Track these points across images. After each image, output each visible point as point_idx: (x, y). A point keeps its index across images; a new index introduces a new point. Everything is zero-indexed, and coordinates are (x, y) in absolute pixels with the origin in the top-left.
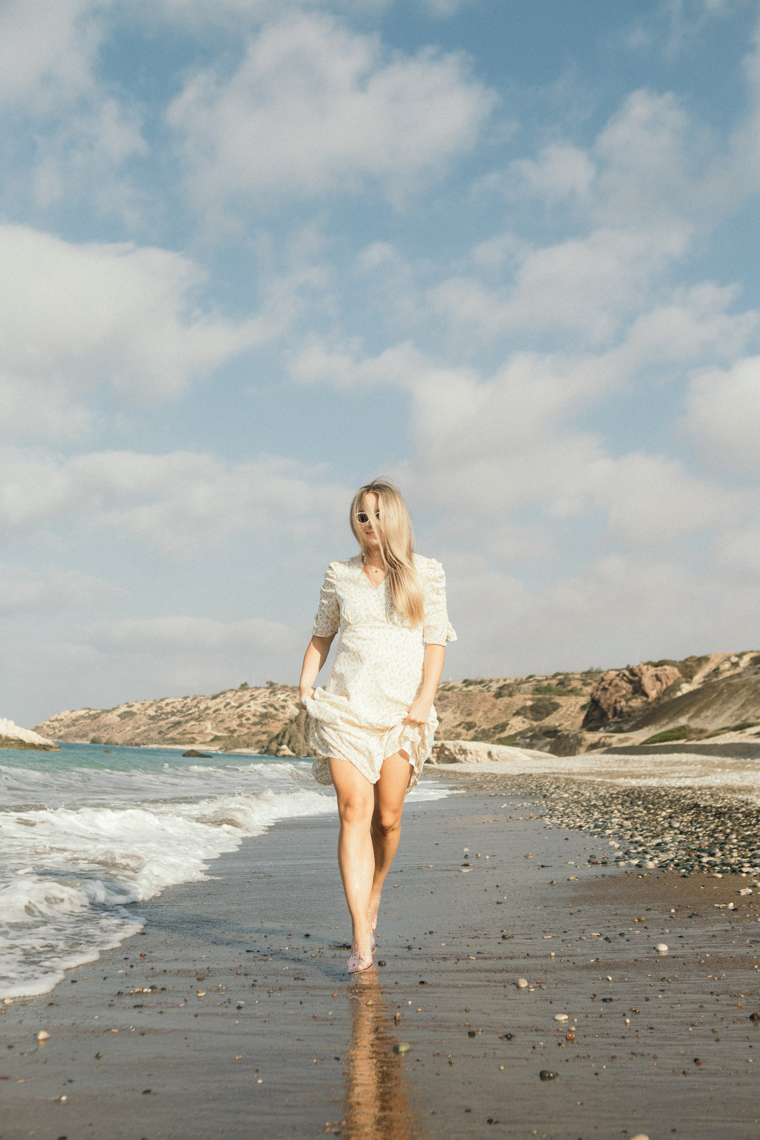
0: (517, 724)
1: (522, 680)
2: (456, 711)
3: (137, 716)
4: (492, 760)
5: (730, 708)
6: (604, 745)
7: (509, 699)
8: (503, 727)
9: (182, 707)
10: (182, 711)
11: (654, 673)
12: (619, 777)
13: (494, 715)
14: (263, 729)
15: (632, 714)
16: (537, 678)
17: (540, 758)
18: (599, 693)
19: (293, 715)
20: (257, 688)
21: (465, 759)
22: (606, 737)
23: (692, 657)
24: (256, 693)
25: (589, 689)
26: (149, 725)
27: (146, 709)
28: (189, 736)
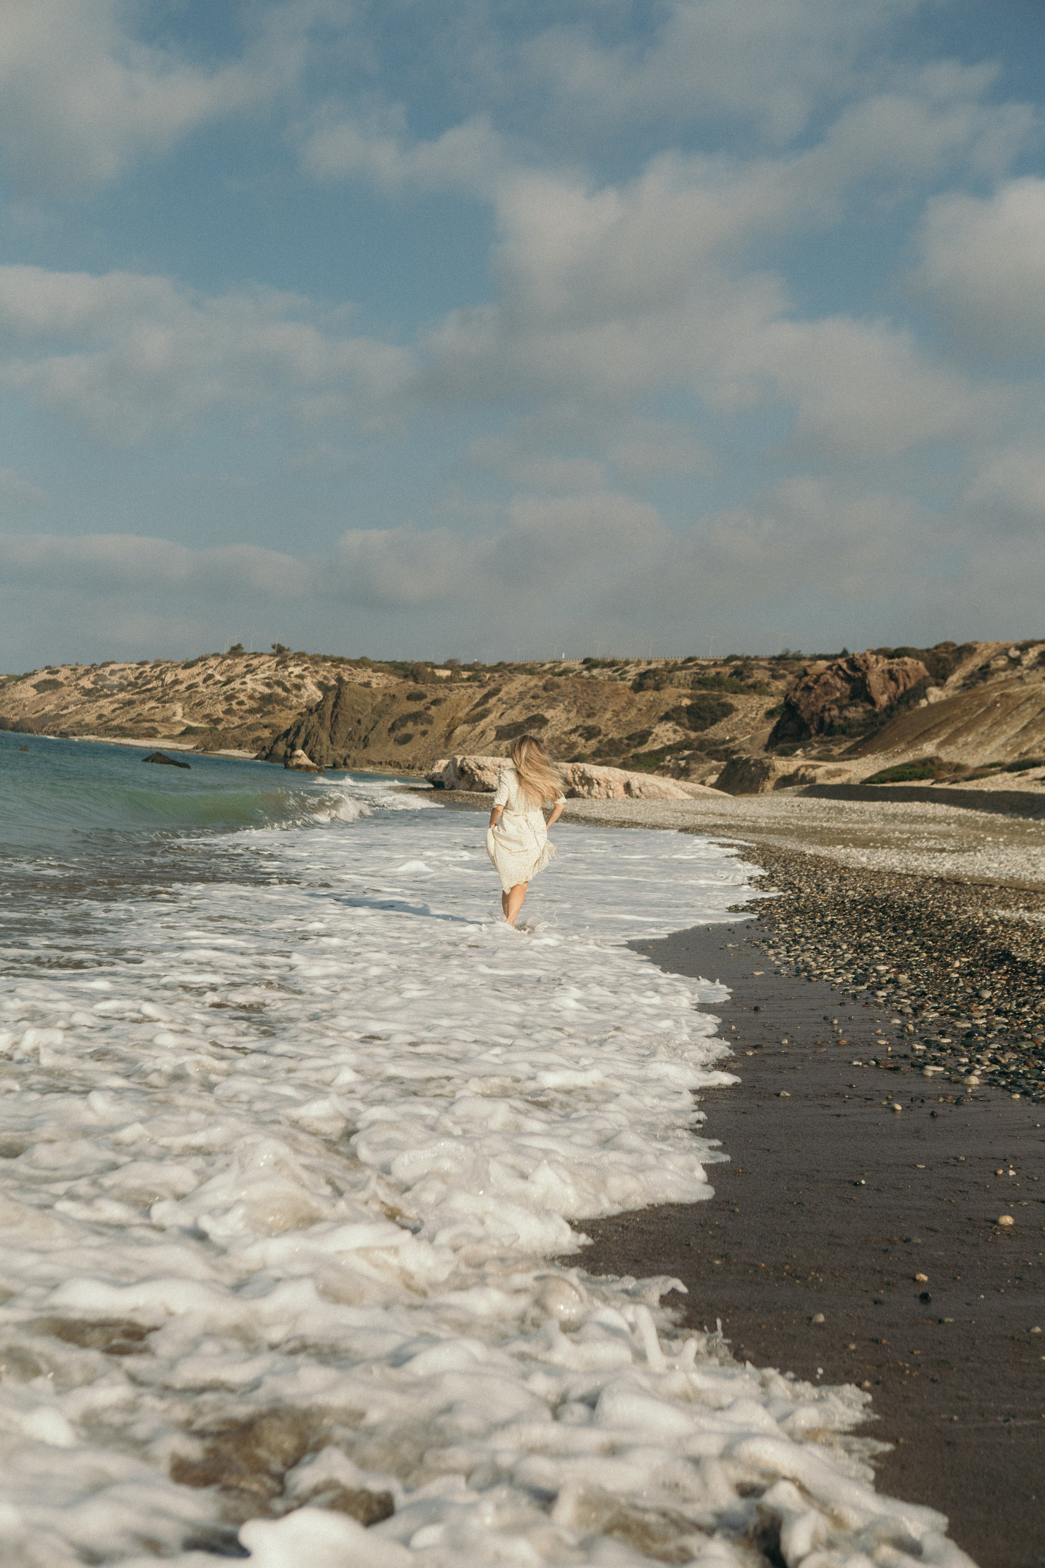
0: (666, 733)
1: (676, 664)
2: (570, 708)
3: (64, 688)
4: (632, 796)
5: (1005, 732)
6: (803, 780)
7: (655, 693)
8: (643, 737)
9: (137, 678)
10: (137, 684)
11: (886, 667)
12: (833, 842)
13: (630, 717)
14: (265, 721)
15: (848, 731)
16: (699, 662)
17: (705, 796)
18: (798, 694)
19: (313, 700)
20: (257, 655)
21: (589, 793)
22: (807, 767)
23: (946, 645)
24: (255, 662)
25: (781, 685)
26: (83, 703)
27: (79, 679)
28: (147, 725)
